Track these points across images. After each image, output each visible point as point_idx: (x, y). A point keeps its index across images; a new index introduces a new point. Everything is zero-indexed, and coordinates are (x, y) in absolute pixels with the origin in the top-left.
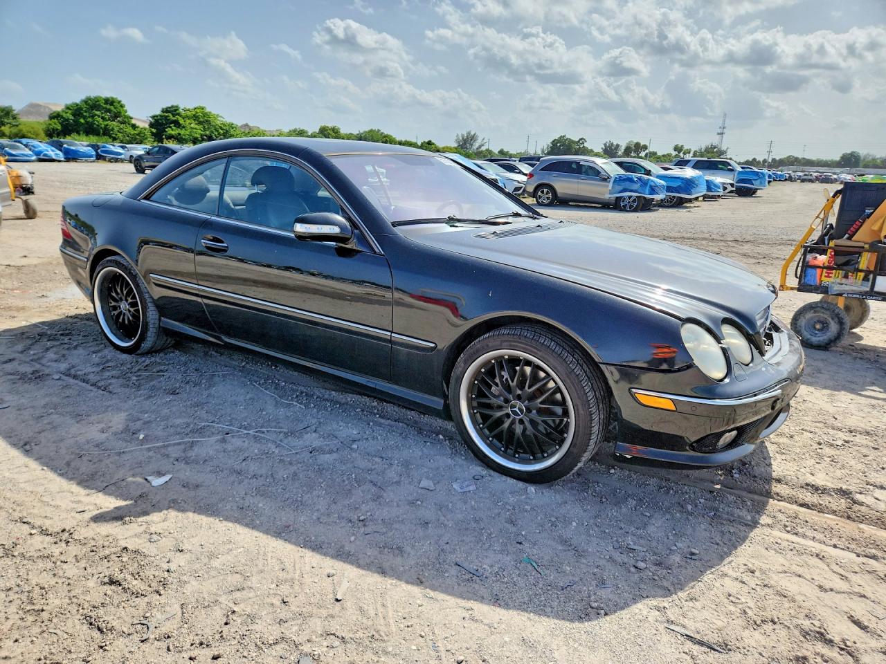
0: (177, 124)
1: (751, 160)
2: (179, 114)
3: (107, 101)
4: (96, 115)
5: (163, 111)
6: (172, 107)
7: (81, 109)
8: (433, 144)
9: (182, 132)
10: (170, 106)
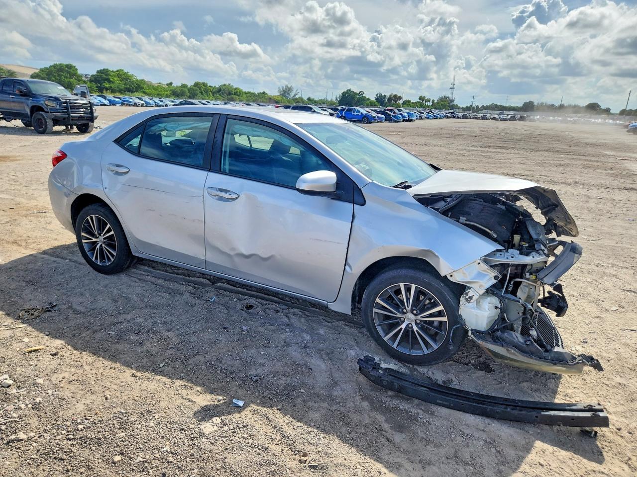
0: (109, 81)
1: (469, 106)
2: (109, 75)
3: (67, 66)
4: (62, 75)
5: (98, 72)
6: (104, 69)
7: (52, 71)
8: (266, 94)
9: (113, 86)
10: (102, 69)
